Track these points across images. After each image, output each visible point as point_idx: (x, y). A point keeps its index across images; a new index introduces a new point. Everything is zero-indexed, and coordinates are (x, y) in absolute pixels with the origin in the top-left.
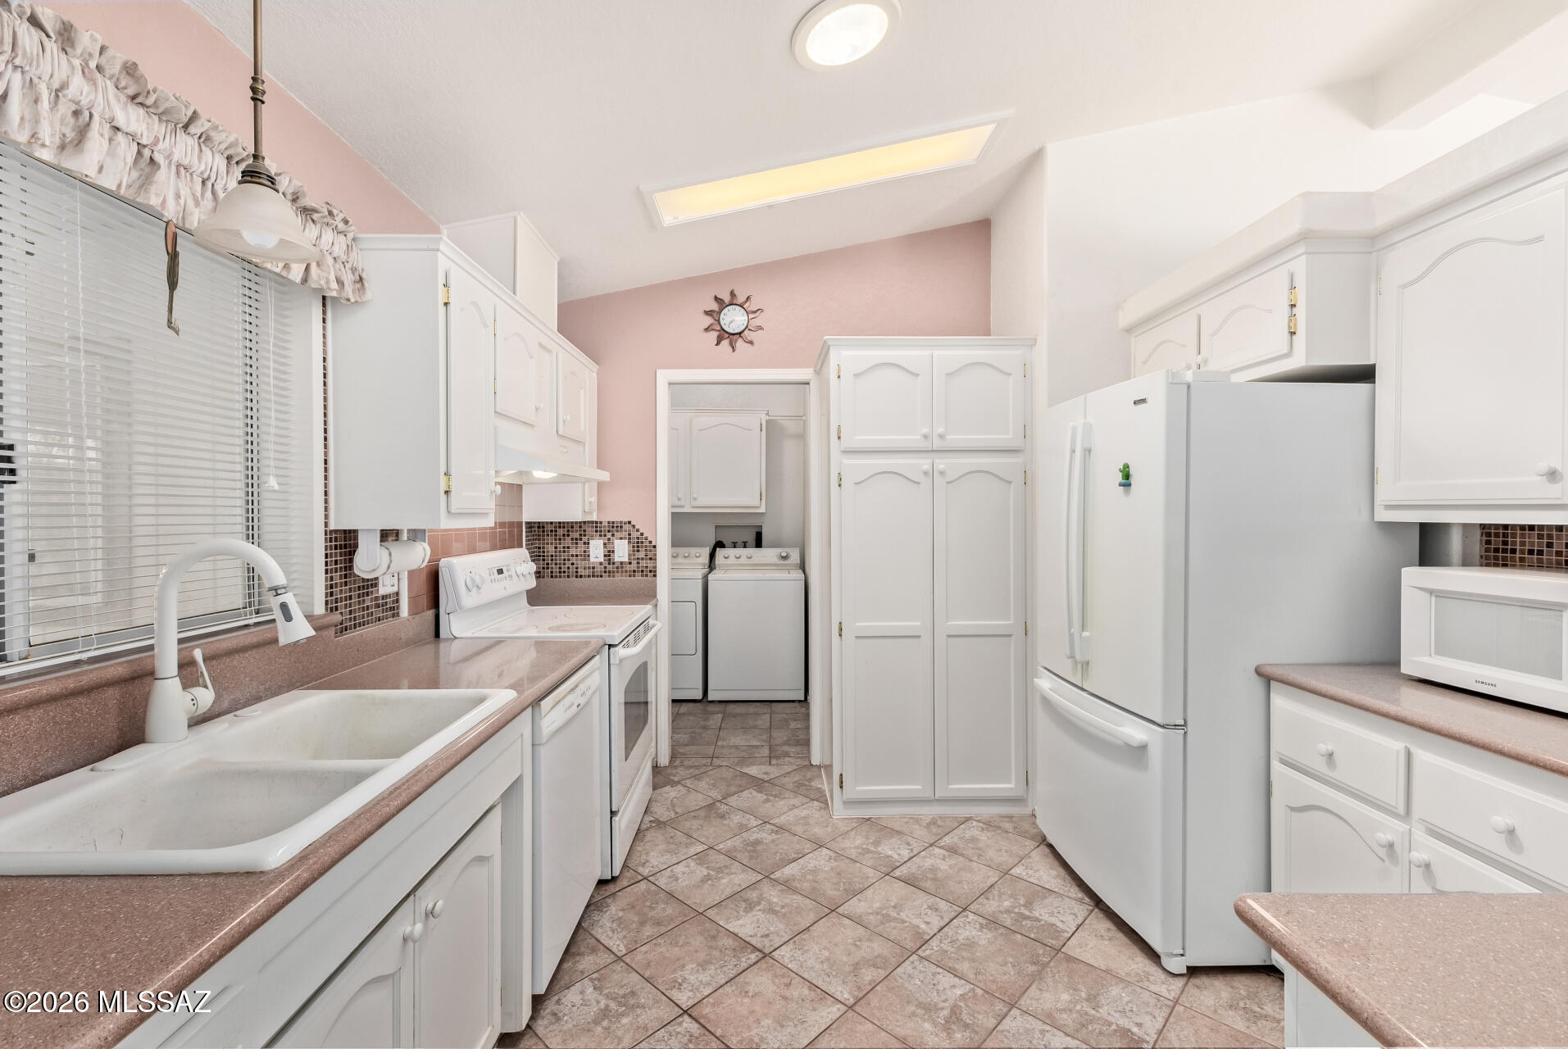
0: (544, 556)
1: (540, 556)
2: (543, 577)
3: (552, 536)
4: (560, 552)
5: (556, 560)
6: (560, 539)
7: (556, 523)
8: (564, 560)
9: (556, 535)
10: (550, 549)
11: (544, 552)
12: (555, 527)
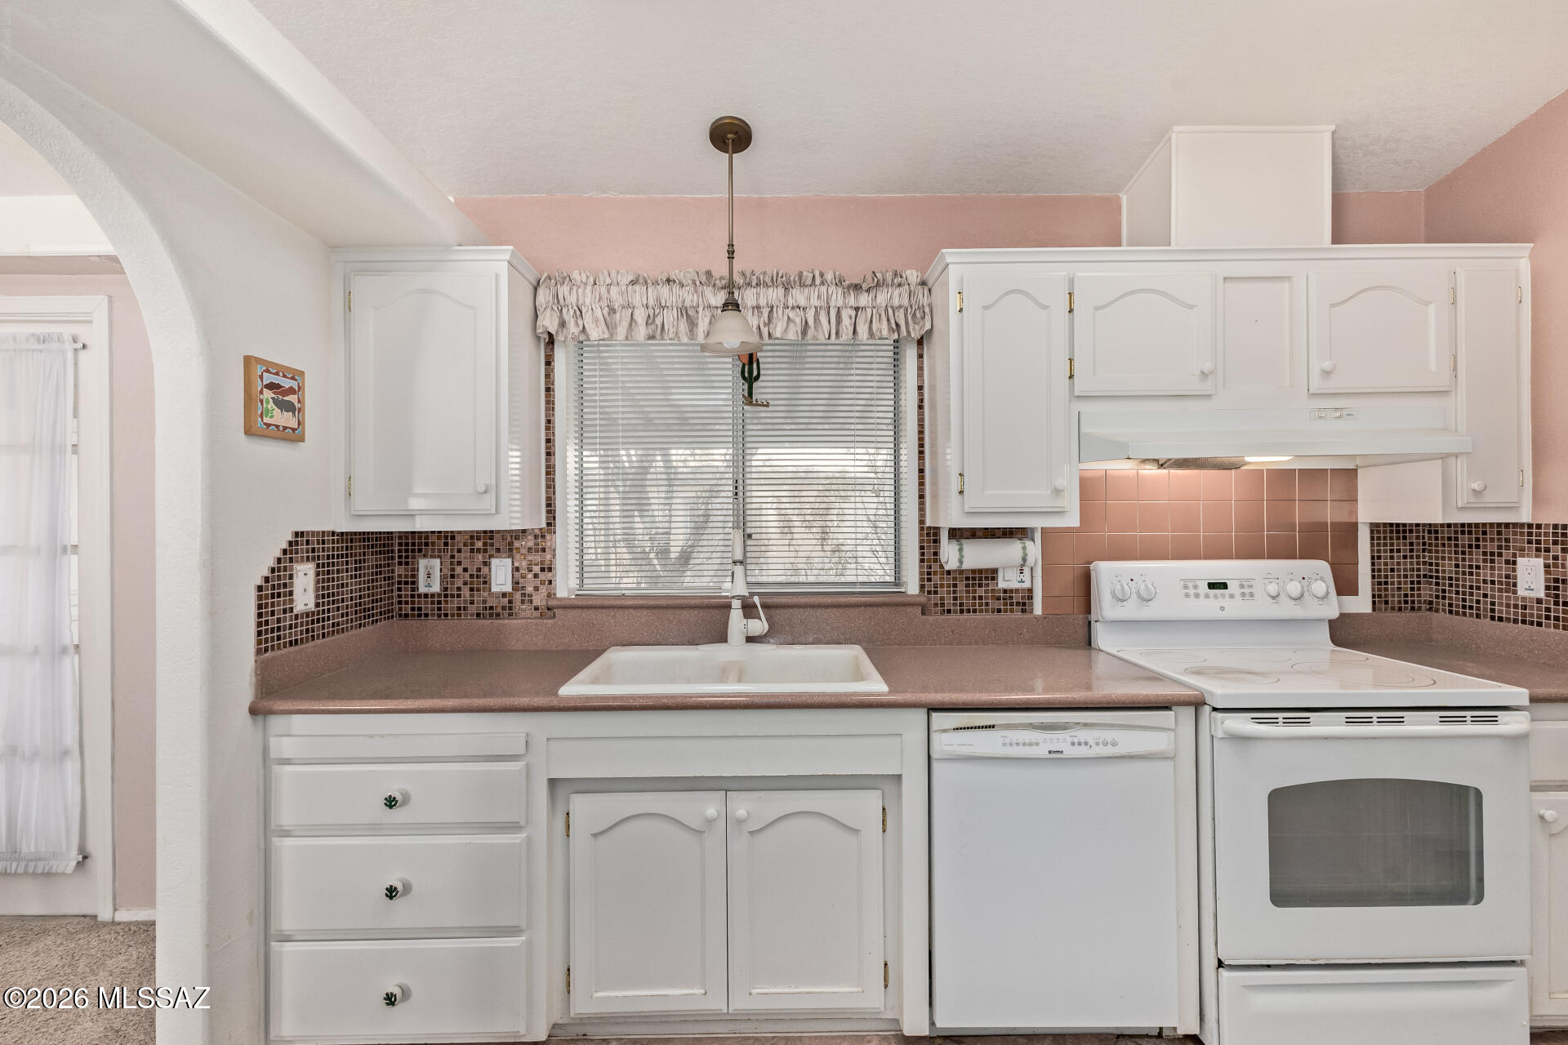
0: (1437, 578)
1: (1431, 577)
2: (1437, 611)
3: (1450, 546)
4: (1464, 573)
5: (1457, 586)
6: (1463, 553)
7: (1456, 525)
8: (1471, 587)
9: (1456, 546)
10: (1447, 567)
11: (1437, 571)
12: (1456, 532)
